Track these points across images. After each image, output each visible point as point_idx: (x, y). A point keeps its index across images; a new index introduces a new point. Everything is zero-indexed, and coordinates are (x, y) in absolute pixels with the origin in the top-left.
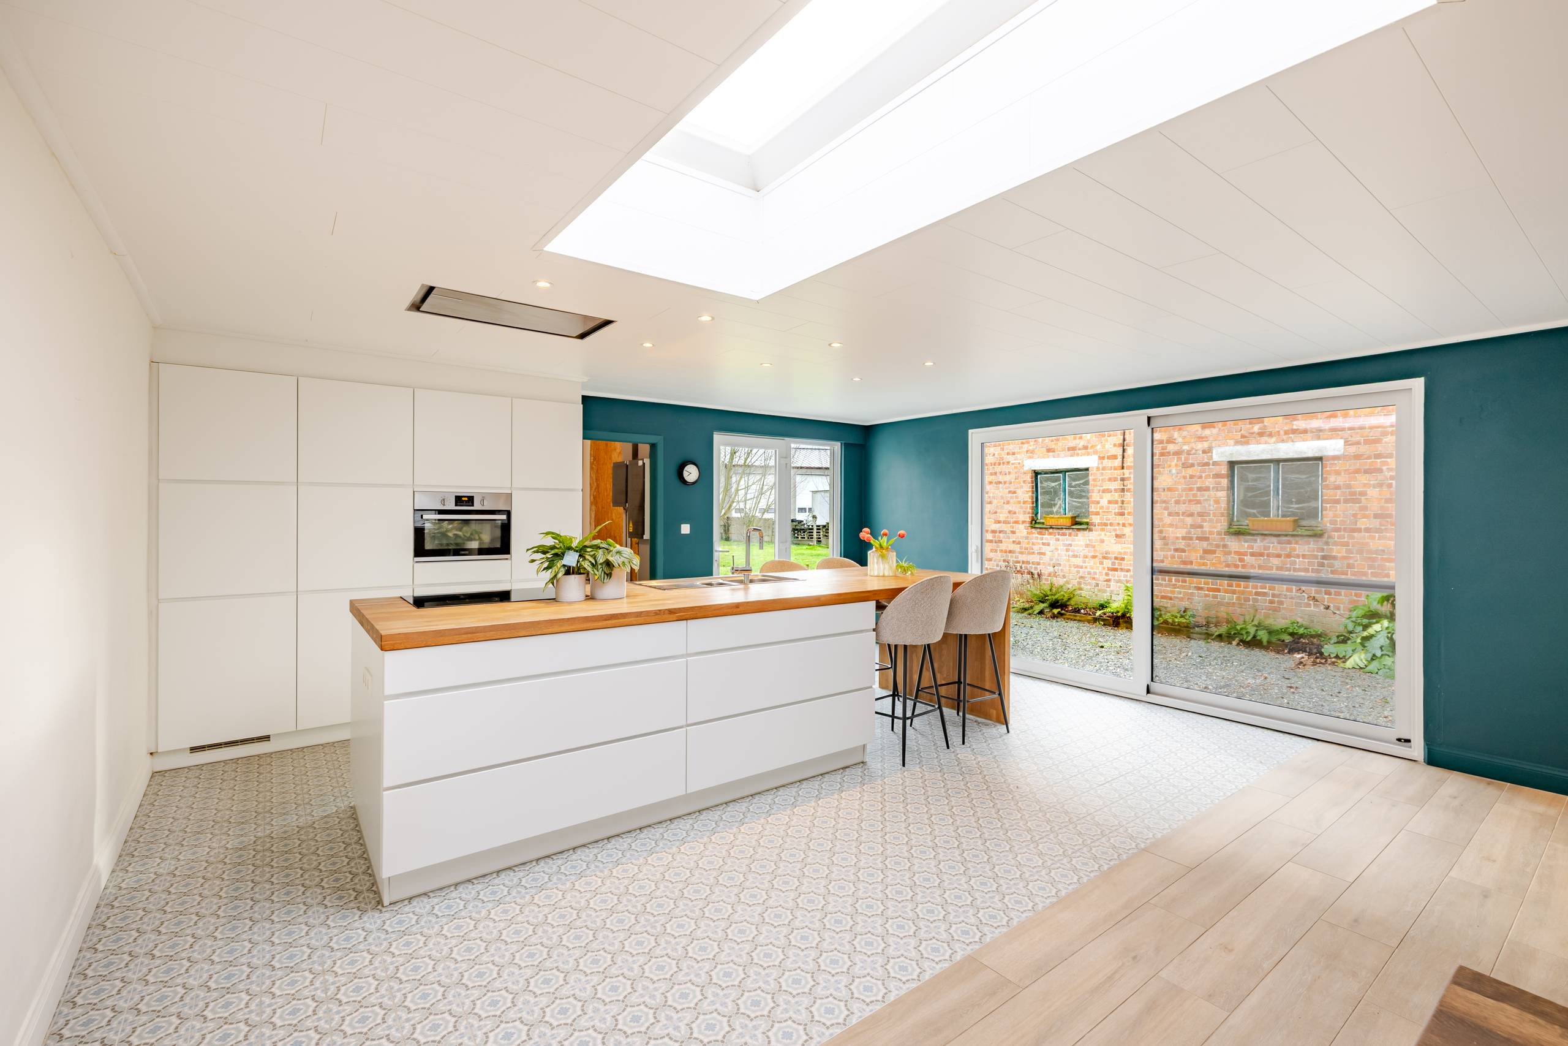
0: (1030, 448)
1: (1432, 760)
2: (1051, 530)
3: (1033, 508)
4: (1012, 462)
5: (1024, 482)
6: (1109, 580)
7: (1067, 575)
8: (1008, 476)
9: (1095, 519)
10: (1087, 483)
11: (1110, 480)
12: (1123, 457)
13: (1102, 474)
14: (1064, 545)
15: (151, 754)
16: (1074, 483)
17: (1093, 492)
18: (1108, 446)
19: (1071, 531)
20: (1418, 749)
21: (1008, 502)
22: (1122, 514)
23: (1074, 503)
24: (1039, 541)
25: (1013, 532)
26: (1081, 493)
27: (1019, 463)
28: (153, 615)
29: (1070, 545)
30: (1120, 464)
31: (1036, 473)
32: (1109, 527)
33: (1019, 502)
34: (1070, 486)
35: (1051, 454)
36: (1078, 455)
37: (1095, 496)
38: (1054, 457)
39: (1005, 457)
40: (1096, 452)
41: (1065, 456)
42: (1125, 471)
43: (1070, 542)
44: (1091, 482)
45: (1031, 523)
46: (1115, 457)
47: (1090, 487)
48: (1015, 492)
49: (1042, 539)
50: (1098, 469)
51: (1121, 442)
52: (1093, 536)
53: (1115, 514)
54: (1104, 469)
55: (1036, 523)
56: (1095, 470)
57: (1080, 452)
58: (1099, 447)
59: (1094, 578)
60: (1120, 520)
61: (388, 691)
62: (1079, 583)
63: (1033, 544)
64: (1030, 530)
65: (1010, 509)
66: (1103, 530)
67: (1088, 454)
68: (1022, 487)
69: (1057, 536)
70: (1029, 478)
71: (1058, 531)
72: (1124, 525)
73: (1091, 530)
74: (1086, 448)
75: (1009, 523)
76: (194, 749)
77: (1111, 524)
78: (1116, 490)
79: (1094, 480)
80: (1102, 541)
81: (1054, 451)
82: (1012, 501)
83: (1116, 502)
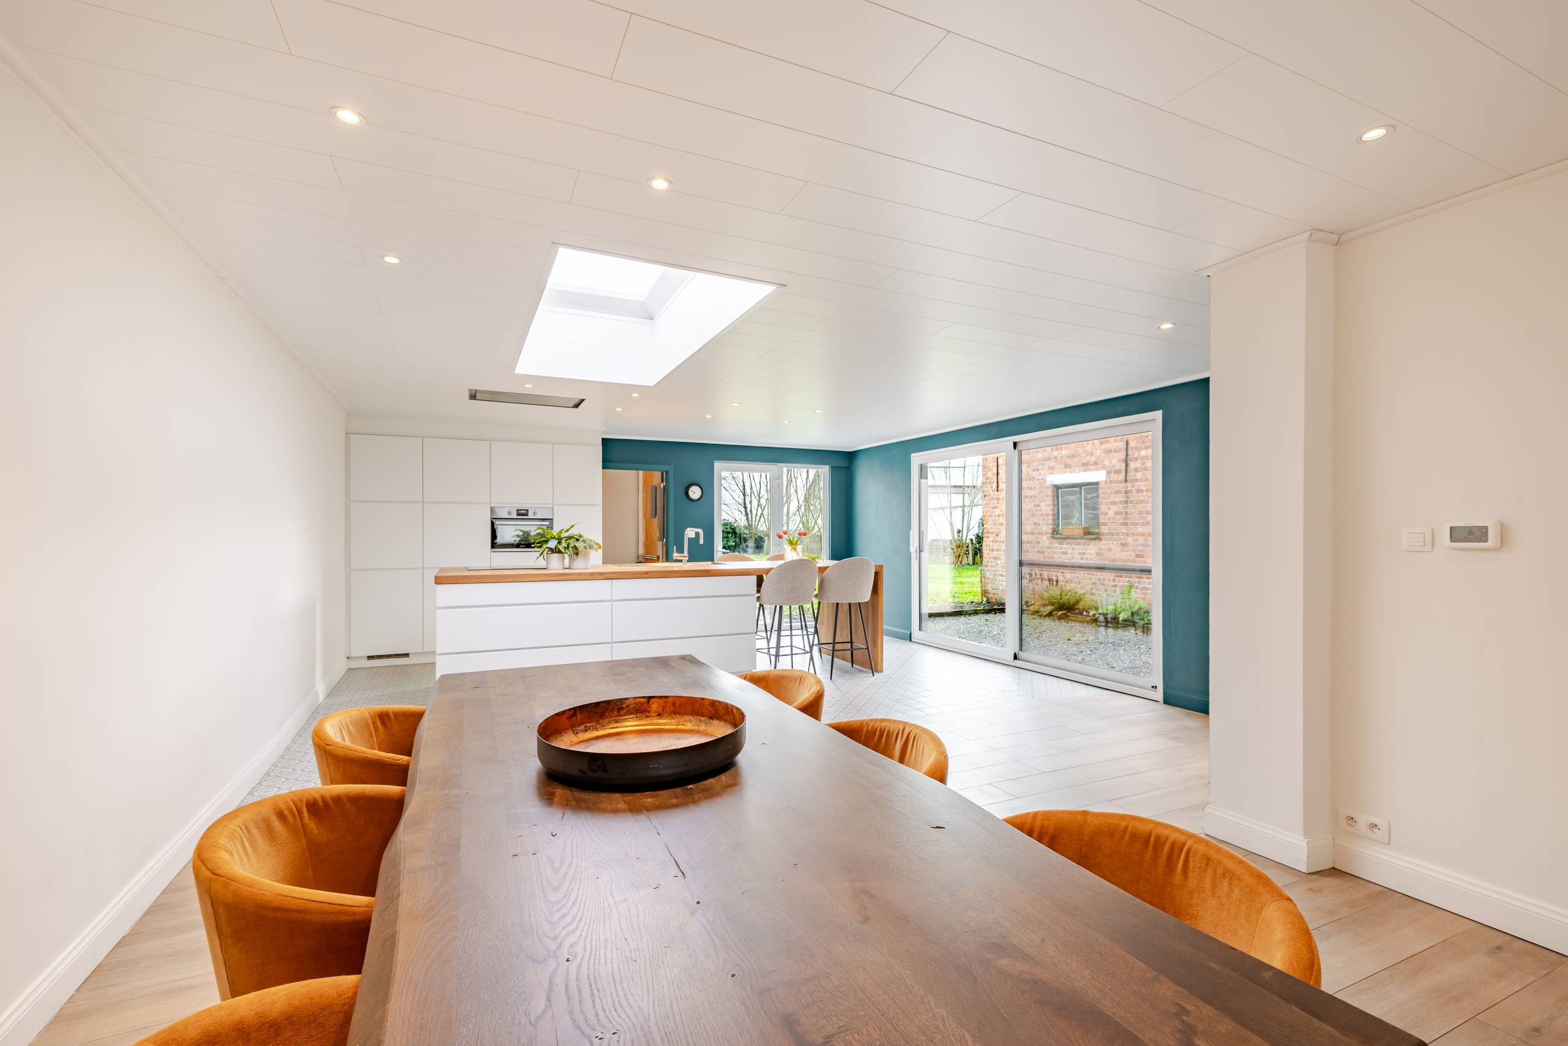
0: (1051, 464)
1: (1168, 701)
2: (1068, 540)
3: (1054, 520)
4: (1036, 478)
5: (1047, 496)
6: (1115, 586)
7: (1081, 581)
8: (1033, 491)
9: (1104, 529)
10: (1097, 497)
11: (1116, 492)
12: (1126, 472)
13: (1109, 488)
14: (1080, 554)
15: (348, 658)
16: (1089, 496)
17: (1102, 504)
18: (1114, 461)
19: (1084, 541)
20: (1159, 695)
21: (1034, 515)
22: (1126, 524)
23: (1089, 515)
24: (1058, 550)
25: (1038, 543)
26: (1093, 507)
27: (1042, 479)
28: (348, 578)
29: (1084, 554)
30: (1124, 479)
31: (1057, 488)
32: (1115, 537)
33: (1042, 515)
34: (1085, 499)
35: (1068, 469)
36: (1090, 470)
37: (1103, 508)
38: (1071, 472)
39: (1031, 473)
40: (1104, 468)
41: (1080, 472)
42: (1128, 484)
43: (1084, 551)
44: (1101, 496)
45: (1053, 533)
46: (1118, 472)
47: (1100, 500)
48: (1039, 506)
49: (1061, 548)
50: (1106, 482)
51: (1124, 457)
52: (1103, 545)
53: (1120, 524)
54: (1111, 482)
55: (1057, 534)
56: (1103, 483)
57: (1091, 467)
58: (1106, 463)
59: (1103, 584)
60: (1124, 530)
61: (438, 605)
62: (1092, 589)
63: (1054, 553)
64: (1052, 540)
65: (1036, 520)
66: (1110, 539)
67: (1098, 470)
68: (1044, 501)
69: (1073, 546)
70: (1050, 492)
71: (1074, 541)
72: (1127, 535)
73: (1100, 539)
74: (1096, 463)
75: (1034, 534)
76: (370, 658)
77: (1117, 534)
78: (1121, 502)
79: (1103, 493)
80: (1110, 550)
81: (1070, 467)
82: (1037, 514)
83: (1121, 513)
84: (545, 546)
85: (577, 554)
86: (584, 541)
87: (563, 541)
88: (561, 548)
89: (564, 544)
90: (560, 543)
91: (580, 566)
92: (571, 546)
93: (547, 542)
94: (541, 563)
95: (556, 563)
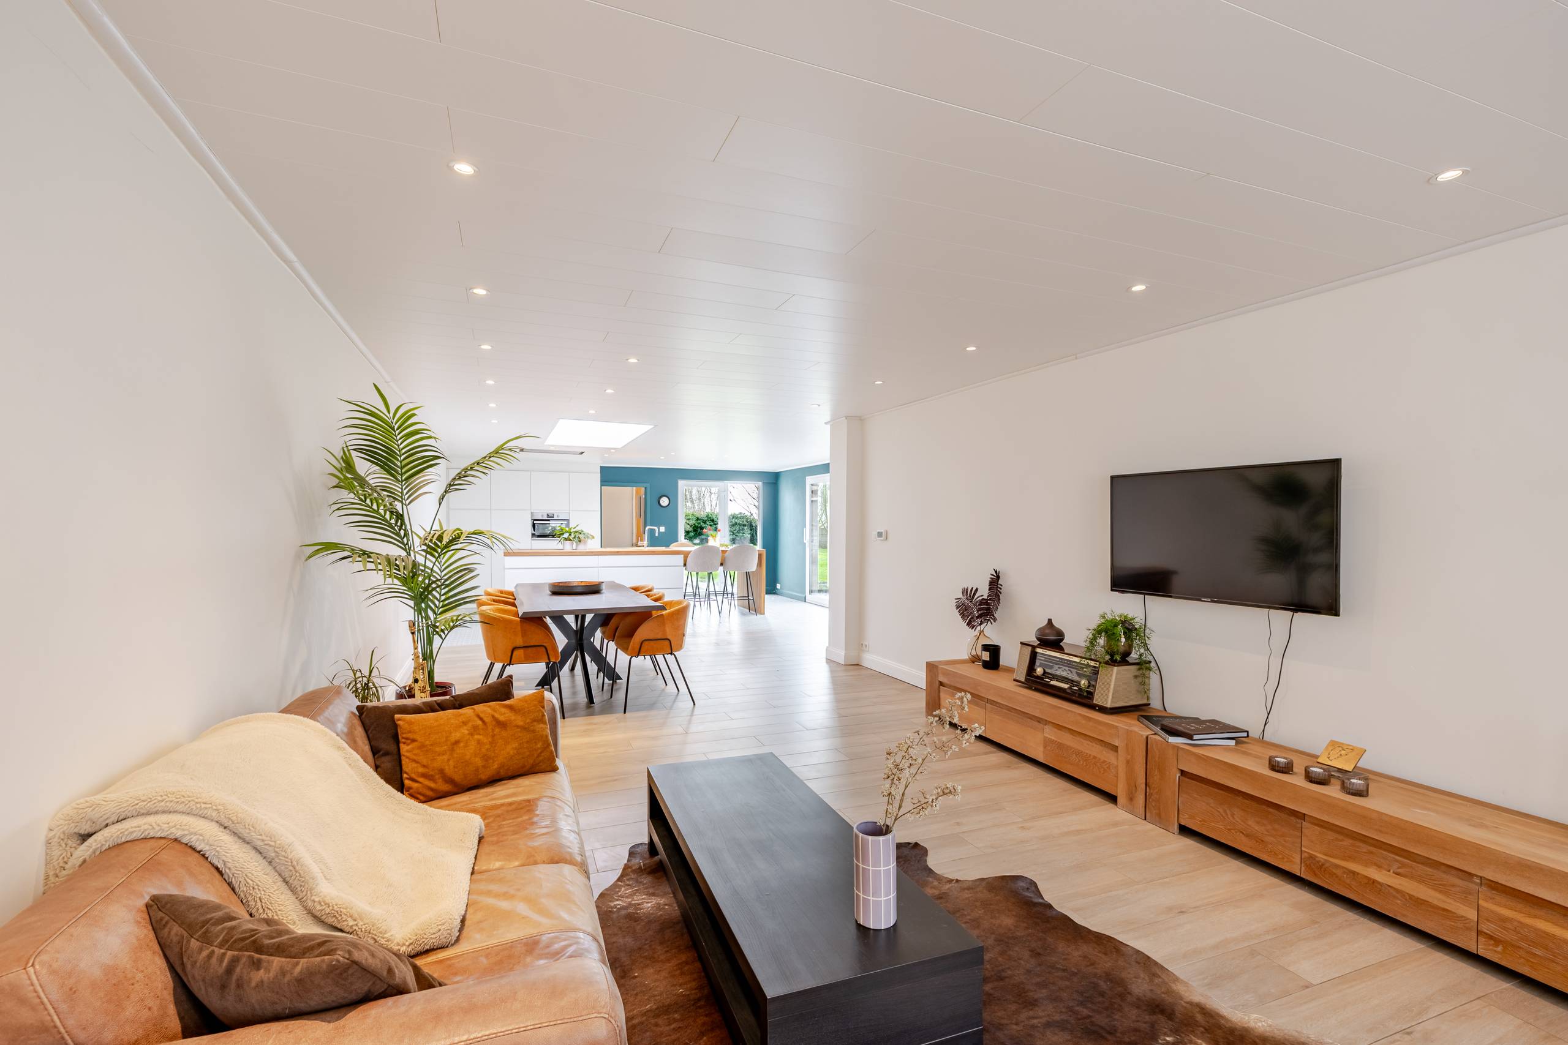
84: (562, 537)
85: (580, 541)
86: (584, 534)
87: (573, 534)
88: (571, 538)
89: (573, 535)
90: (570, 535)
91: (582, 548)
92: (577, 537)
93: (563, 534)
94: (560, 546)
95: (568, 546)
